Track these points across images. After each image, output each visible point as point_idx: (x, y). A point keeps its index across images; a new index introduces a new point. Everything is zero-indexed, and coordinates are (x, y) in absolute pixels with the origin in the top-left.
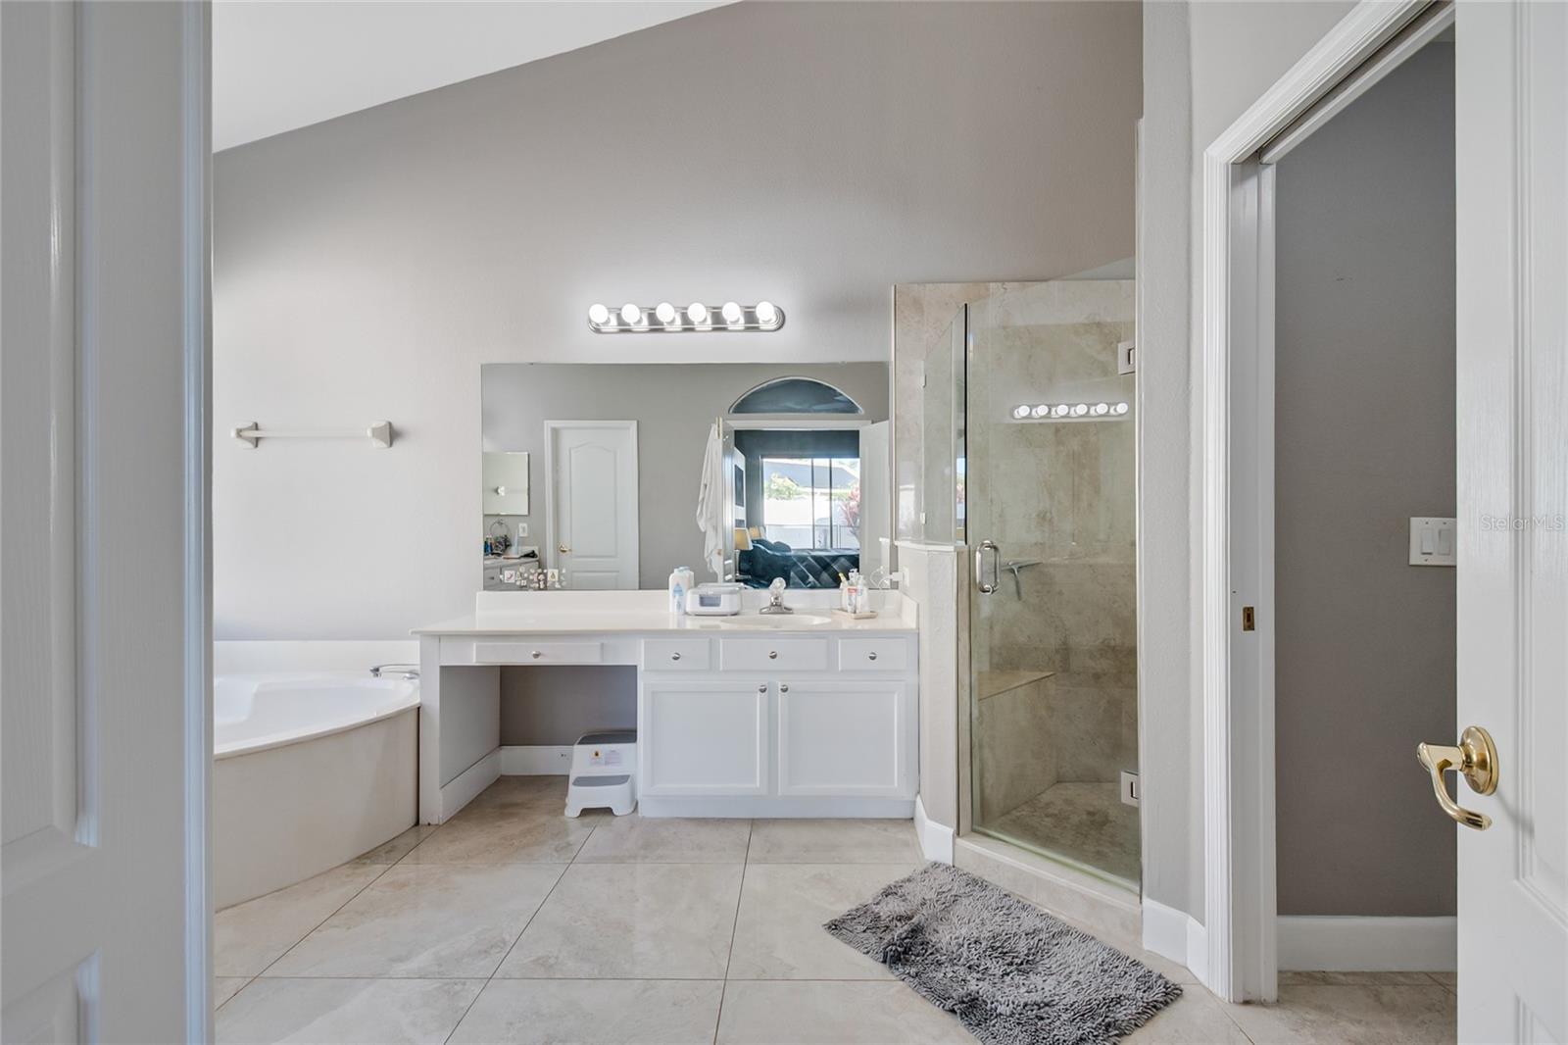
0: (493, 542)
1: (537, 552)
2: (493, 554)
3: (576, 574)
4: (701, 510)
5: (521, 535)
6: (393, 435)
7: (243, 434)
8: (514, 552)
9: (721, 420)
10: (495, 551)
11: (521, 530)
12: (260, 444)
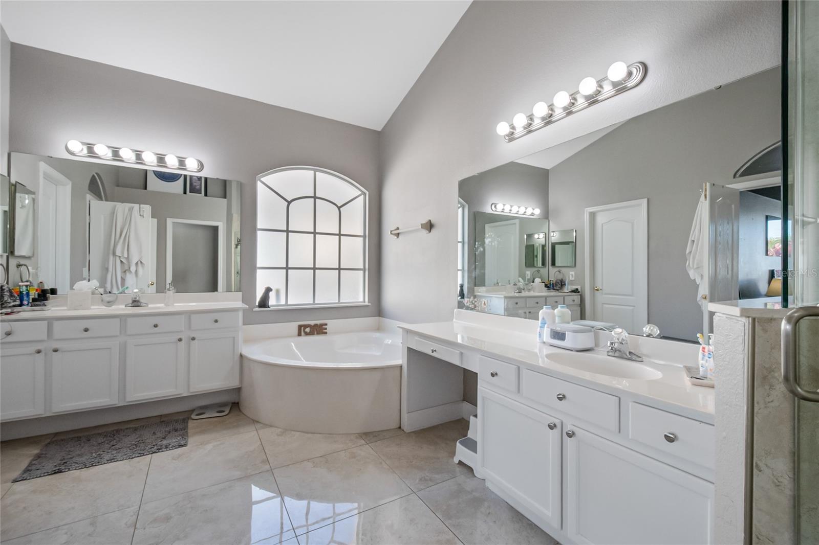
0: (554, 282)
1: (580, 290)
2: (553, 289)
3: (605, 305)
4: (689, 262)
5: (571, 279)
6: (430, 226)
7: (392, 232)
8: (568, 288)
9: (708, 184)
10: (555, 288)
11: (571, 276)
12: (400, 236)
